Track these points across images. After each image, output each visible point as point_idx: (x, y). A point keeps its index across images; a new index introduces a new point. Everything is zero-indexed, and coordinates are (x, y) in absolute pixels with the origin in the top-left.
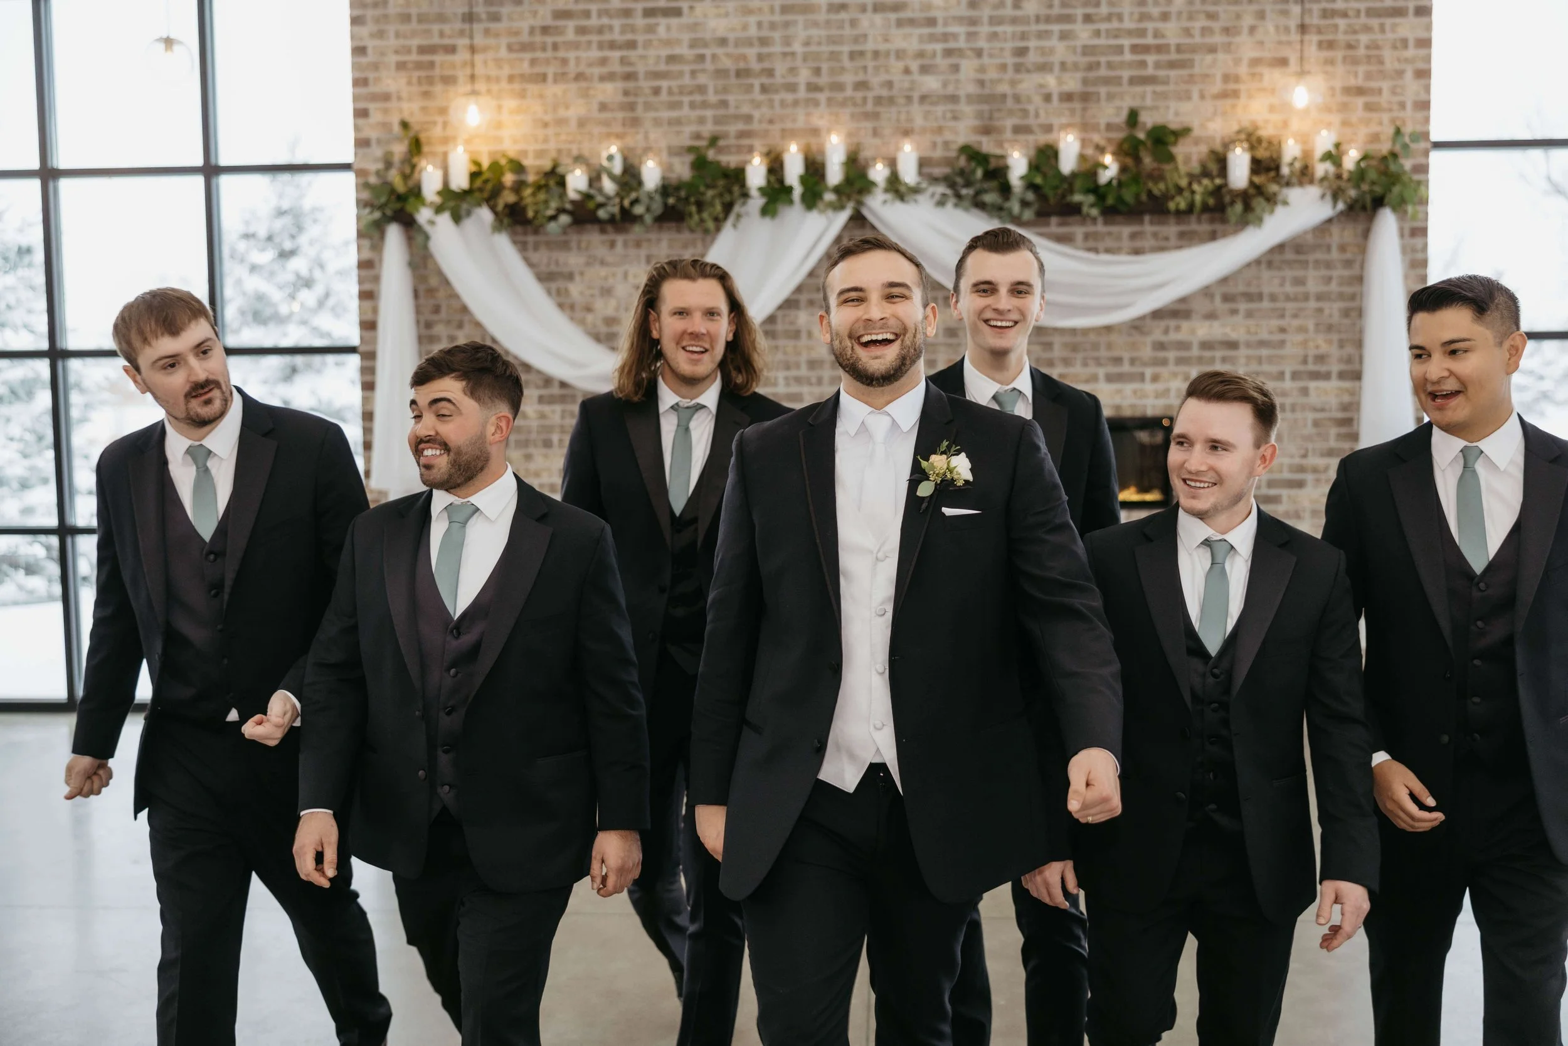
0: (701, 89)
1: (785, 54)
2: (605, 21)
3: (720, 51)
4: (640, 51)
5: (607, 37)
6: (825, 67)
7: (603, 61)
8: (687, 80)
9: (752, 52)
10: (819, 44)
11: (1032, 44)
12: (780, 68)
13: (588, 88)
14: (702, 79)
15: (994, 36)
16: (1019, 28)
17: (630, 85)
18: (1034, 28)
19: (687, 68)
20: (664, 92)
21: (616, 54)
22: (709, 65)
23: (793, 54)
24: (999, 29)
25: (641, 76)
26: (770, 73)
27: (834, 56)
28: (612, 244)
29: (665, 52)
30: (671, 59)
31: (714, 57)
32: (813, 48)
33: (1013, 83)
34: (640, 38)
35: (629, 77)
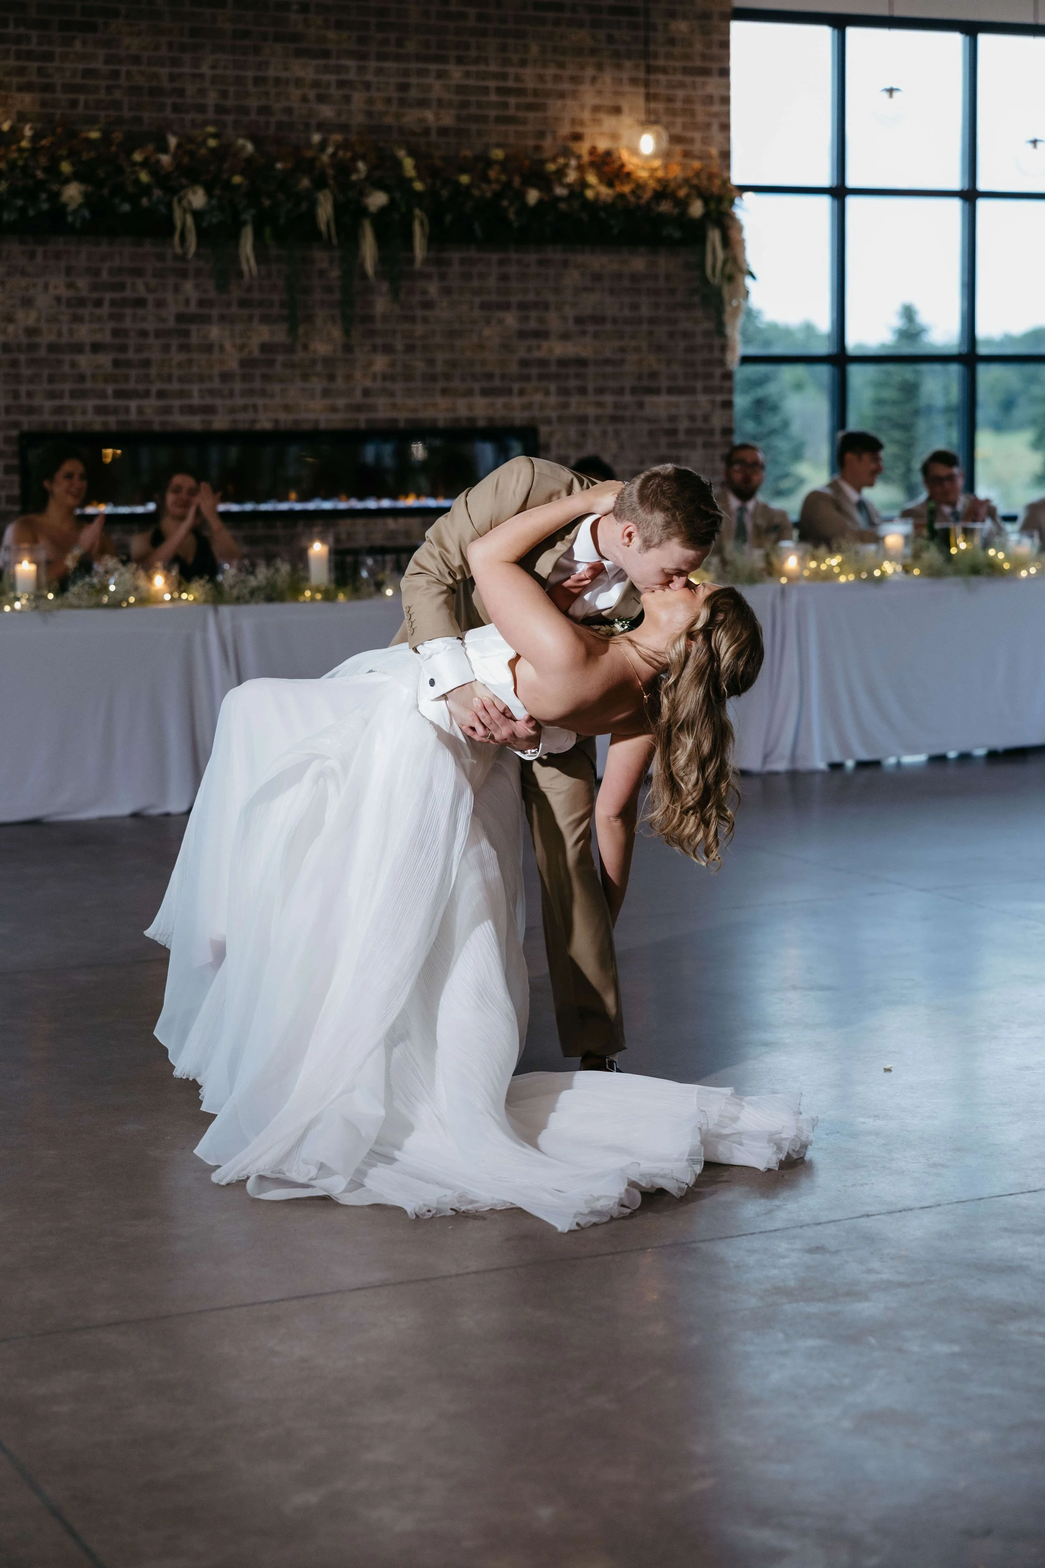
0: (116, 105)
1: (194, 76)
2: (22, 30)
3: (134, 68)
4: (56, 64)
5: (24, 47)
6: (232, 89)
7: (21, 71)
8: (102, 95)
9: (164, 71)
10: (225, 68)
11: (413, 80)
12: (191, 88)
13: (7, 97)
14: (117, 95)
15: (380, 71)
16: (402, 65)
17: (48, 96)
18: (414, 65)
19: (103, 83)
20: (81, 104)
21: (35, 65)
22: (123, 82)
23: (201, 76)
24: (386, 65)
25: (59, 88)
26: (181, 93)
27: (239, 81)
28: (32, 256)
29: (81, 66)
30: (88, 73)
31: (128, 73)
32: (219, 72)
33: (398, 116)
34: (58, 50)
35: (47, 88)
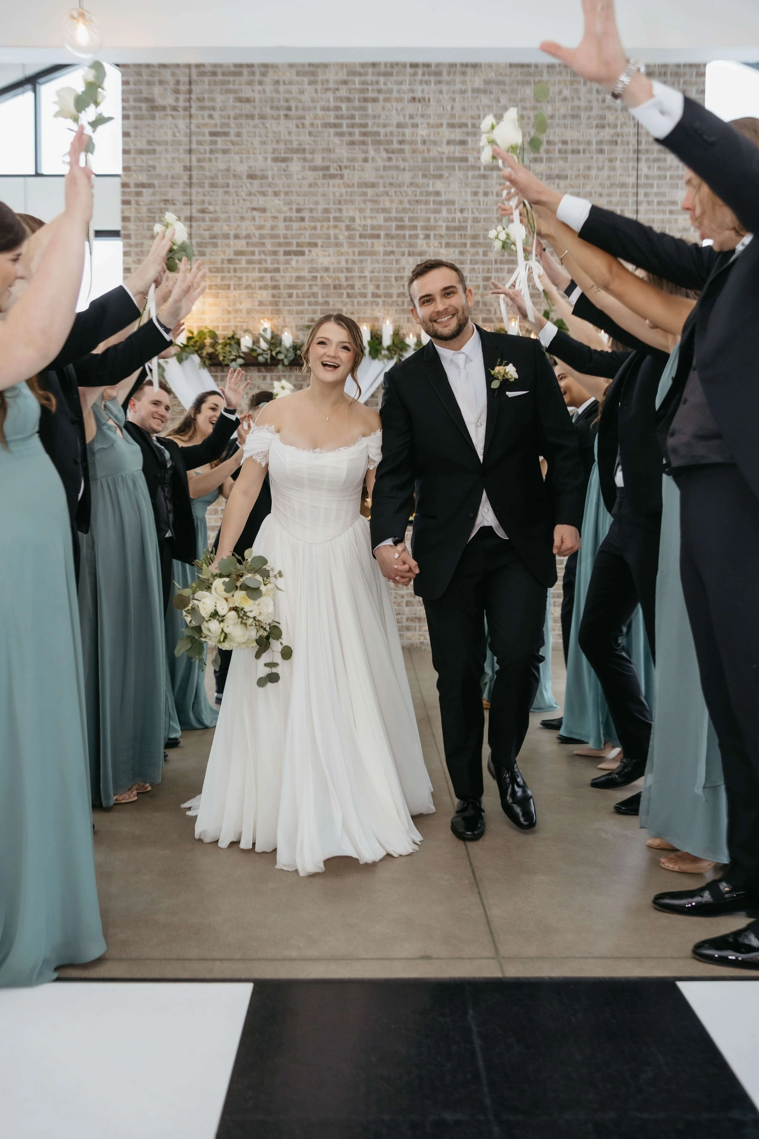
0: (315, 295)
1: (360, 277)
2: (263, 257)
3: (325, 275)
4: (282, 274)
5: (264, 266)
6: (382, 284)
7: (262, 279)
8: (307, 290)
9: (342, 276)
10: (379, 272)
11: (493, 275)
12: (358, 284)
13: (253, 293)
14: (315, 290)
15: (473, 270)
16: (486, 267)
17: (276, 292)
18: (494, 266)
19: (307, 284)
20: (294, 296)
21: (269, 275)
22: (319, 282)
23: (365, 277)
24: (476, 267)
25: (282, 287)
26: (352, 287)
27: (387, 279)
28: (264, 378)
29: (295, 275)
30: (298, 278)
31: (322, 277)
32: (376, 274)
33: (482, 296)
34: (282, 267)
35: (276, 287)
